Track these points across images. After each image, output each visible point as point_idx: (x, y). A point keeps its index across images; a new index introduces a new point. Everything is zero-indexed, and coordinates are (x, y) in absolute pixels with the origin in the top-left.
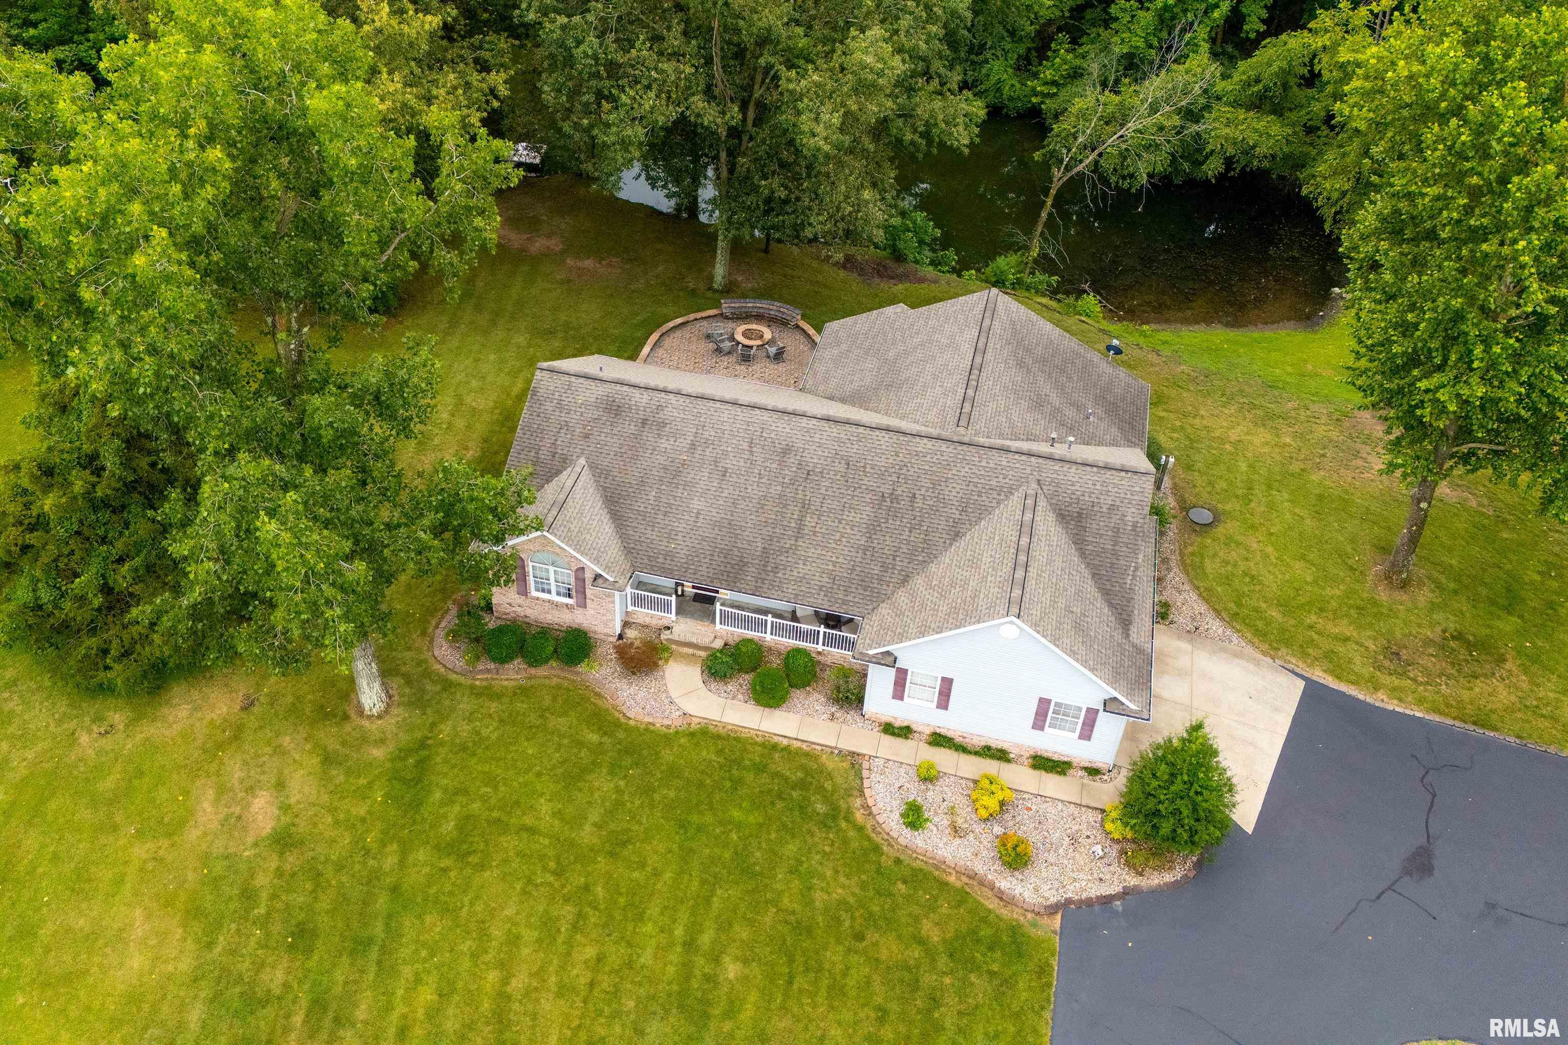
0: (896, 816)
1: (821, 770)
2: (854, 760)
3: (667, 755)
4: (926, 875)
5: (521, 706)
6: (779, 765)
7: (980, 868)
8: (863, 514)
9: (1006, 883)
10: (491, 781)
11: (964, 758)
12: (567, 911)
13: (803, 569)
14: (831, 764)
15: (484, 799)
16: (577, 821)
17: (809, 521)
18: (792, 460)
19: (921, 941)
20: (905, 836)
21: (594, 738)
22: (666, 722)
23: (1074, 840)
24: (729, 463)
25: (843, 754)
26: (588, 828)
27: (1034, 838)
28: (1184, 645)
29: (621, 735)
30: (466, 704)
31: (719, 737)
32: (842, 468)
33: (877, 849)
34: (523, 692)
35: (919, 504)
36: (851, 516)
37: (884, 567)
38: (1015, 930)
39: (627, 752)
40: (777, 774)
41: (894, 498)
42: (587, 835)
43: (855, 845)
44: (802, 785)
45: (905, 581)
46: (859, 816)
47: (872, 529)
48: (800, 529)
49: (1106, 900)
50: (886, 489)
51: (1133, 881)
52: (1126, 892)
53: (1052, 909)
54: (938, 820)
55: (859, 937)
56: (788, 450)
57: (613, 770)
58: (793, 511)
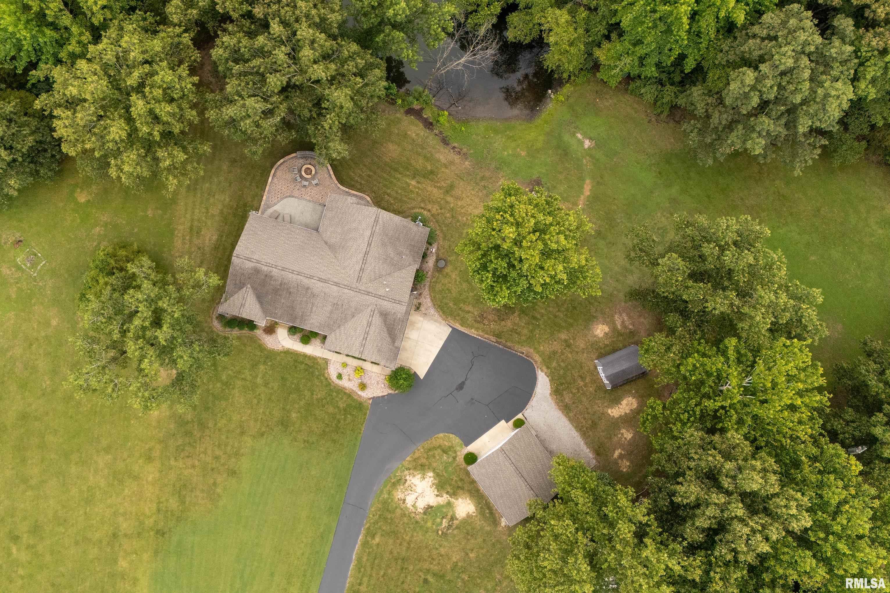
0: (335, 376)
1: (318, 363)
2: (326, 361)
3: (278, 358)
4: (342, 390)
6: (307, 361)
7: (354, 389)
8: (329, 308)
9: (360, 393)
10: (233, 365)
11: (354, 361)
12: (255, 401)
13: (312, 321)
14: (320, 361)
15: (232, 370)
16: (255, 377)
17: (314, 308)
18: (309, 291)
19: (338, 407)
20: (337, 381)
21: (258, 353)
22: (278, 349)
23: (378, 383)
24: (291, 290)
25: (324, 359)
26: (258, 379)
27: (369, 382)
28: (421, 319)
29: (266, 353)
31: (292, 353)
32: (323, 295)
33: (330, 384)
34: (238, 338)
35: (344, 307)
36: (325, 308)
37: (334, 322)
38: (361, 404)
39: (267, 358)
40: (306, 364)
41: (337, 304)
43: (324, 383)
44: (313, 367)
45: (339, 327)
46: (326, 375)
47: (331, 312)
48: (311, 310)
49: (383, 396)
50: (335, 302)
51: (390, 392)
52: (389, 394)
53: (370, 399)
54: (345, 377)
55: (323, 406)
56: (308, 288)
57: (265, 363)
58: (310, 305)
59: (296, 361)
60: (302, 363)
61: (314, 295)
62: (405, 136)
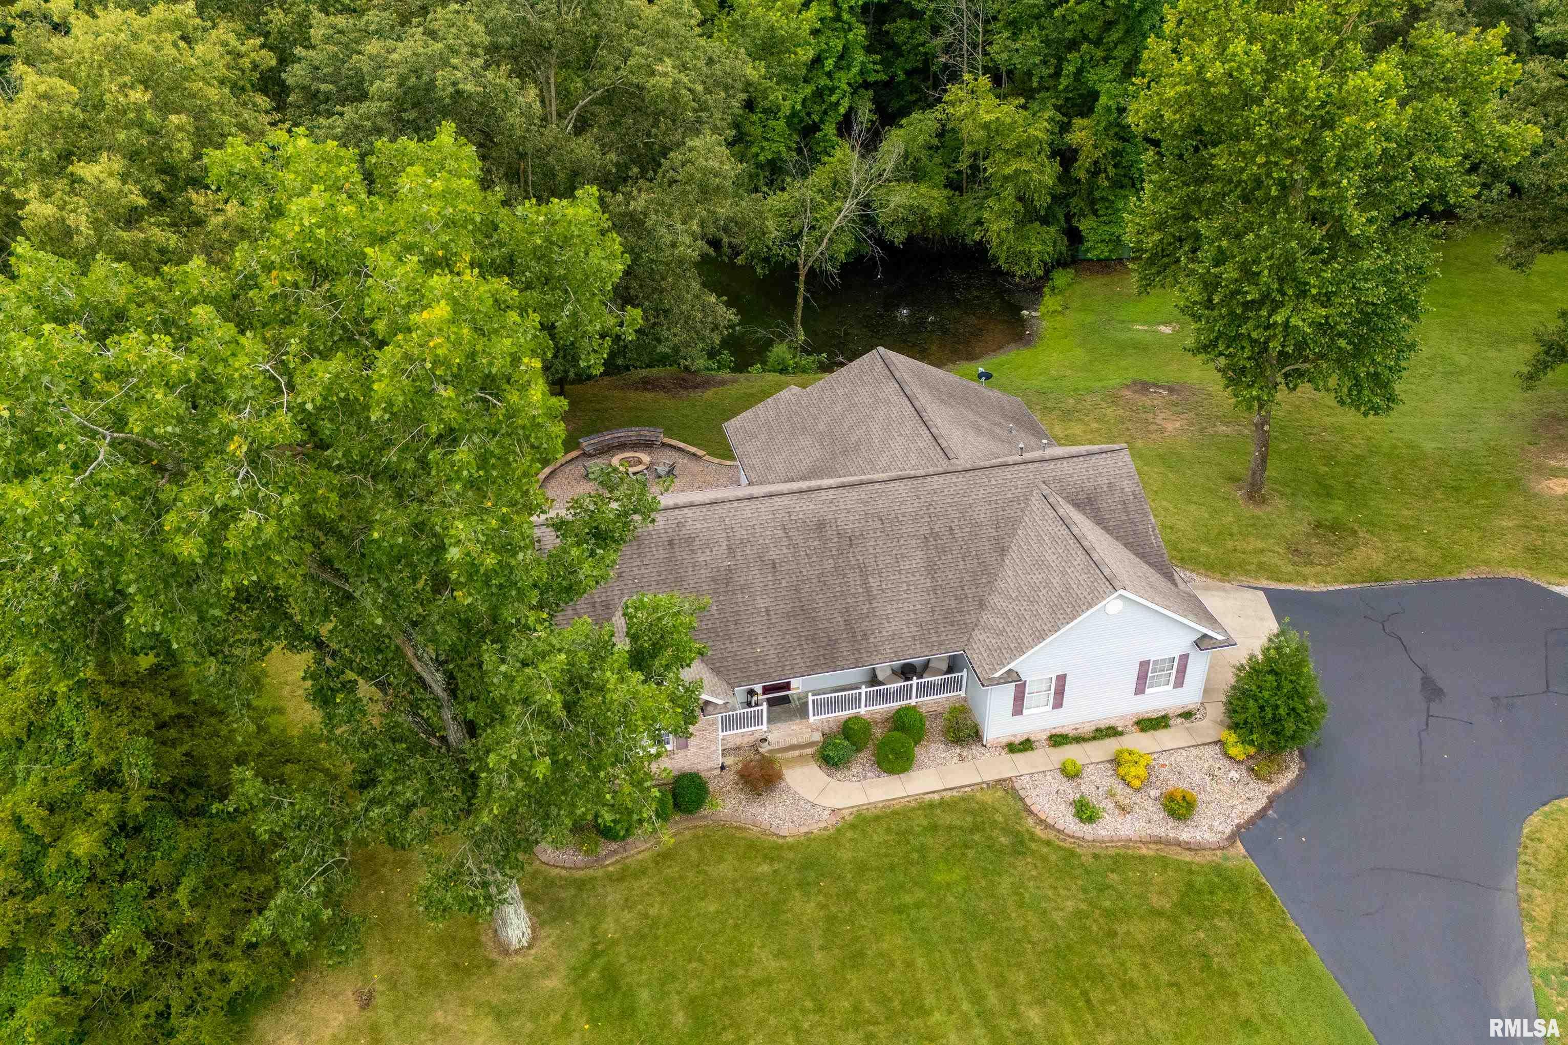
0: (1070, 818)
1: (983, 807)
2: (1006, 786)
4: (1125, 855)
5: (672, 871)
7: (1159, 831)
8: (917, 559)
9: (1185, 834)
13: (889, 628)
14: (988, 798)
16: (803, 953)
17: (874, 582)
18: (830, 533)
19: (1159, 913)
20: (1087, 831)
21: (765, 868)
22: (822, 825)
24: (773, 554)
25: (992, 786)
26: (817, 954)
29: (788, 855)
30: (614, 896)
32: (877, 525)
33: (1072, 853)
34: (663, 857)
35: (958, 534)
37: (958, 598)
38: (1217, 870)
40: (950, 828)
44: (976, 828)
45: (982, 605)
46: (1038, 831)
47: (931, 569)
48: (868, 591)
49: (1262, 814)
51: (1270, 789)
52: (1272, 800)
53: (1231, 840)
54: (1101, 808)
55: (1111, 934)
56: (821, 525)
57: (806, 889)
58: (854, 578)
59: (907, 834)
61: (851, 540)
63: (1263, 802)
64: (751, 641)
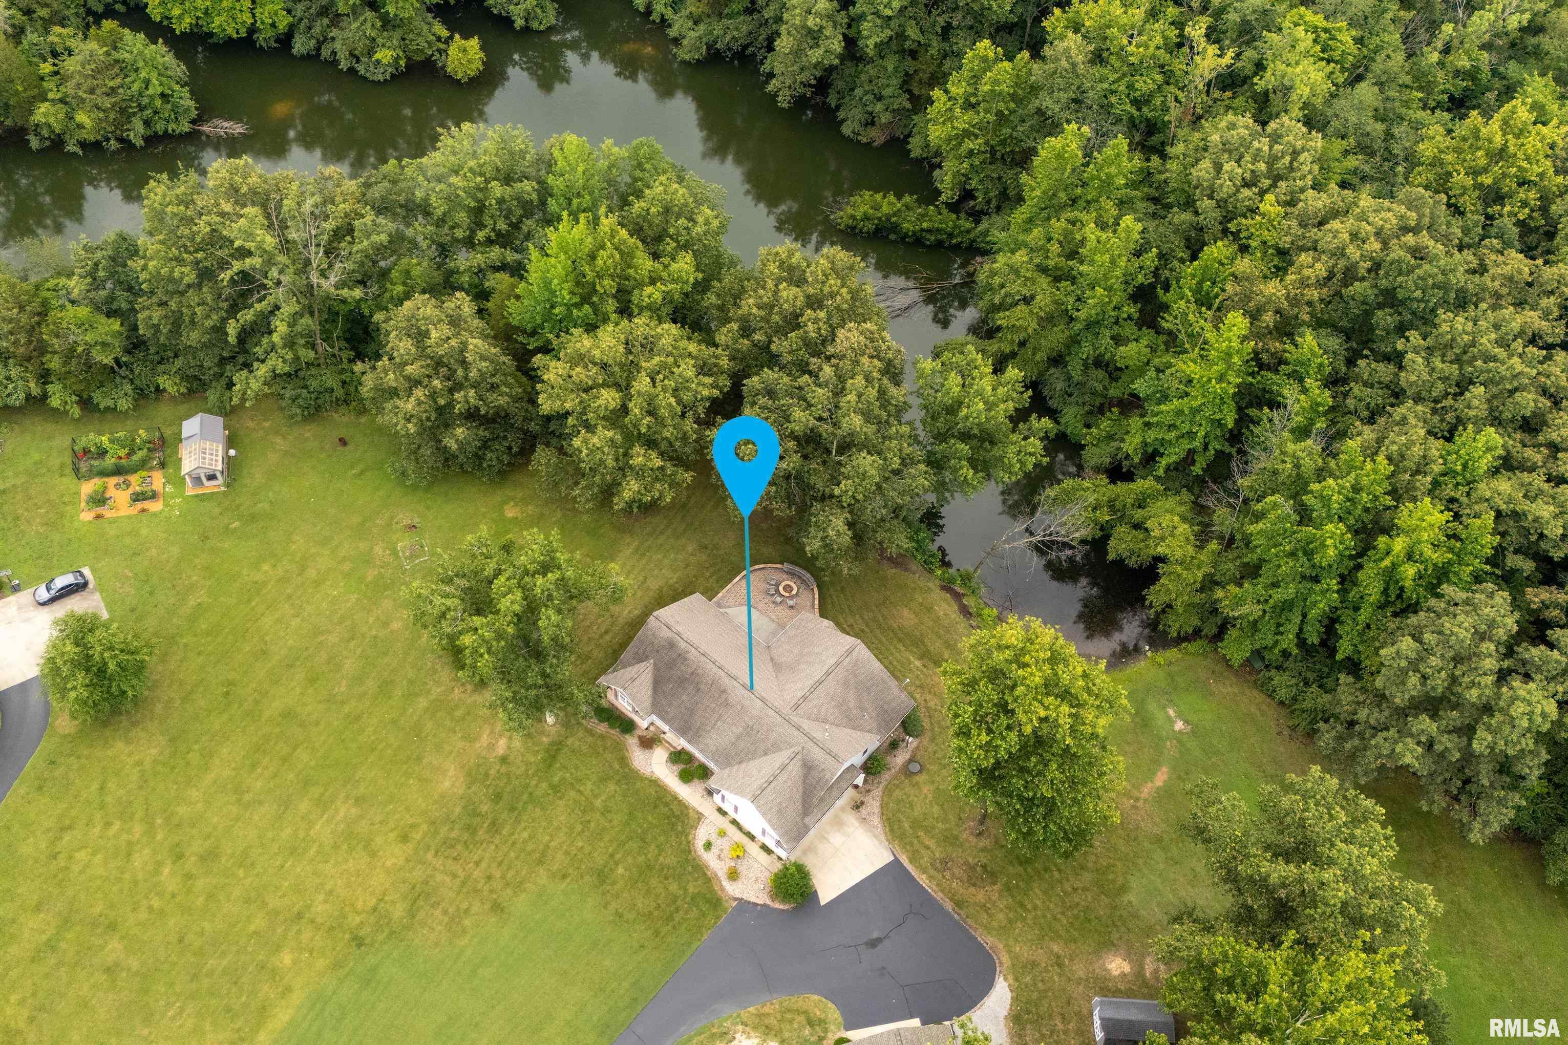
0: (702, 843)
1: (687, 815)
2: (700, 816)
3: (638, 784)
4: (701, 868)
5: (599, 743)
6: (674, 807)
7: (720, 874)
9: (726, 883)
10: (577, 768)
11: (738, 833)
12: (579, 827)
13: (708, 741)
14: (691, 814)
15: (572, 774)
16: (596, 796)
18: (724, 697)
19: (686, 890)
20: (702, 853)
21: (617, 767)
22: (645, 772)
23: (757, 879)
24: (702, 687)
25: (698, 812)
26: (600, 800)
27: (744, 873)
28: (856, 824)
29: (626, 770)
30: (581, 734)
31: (660, 786)
32: (740, 708)
33: (690, 851)
34: (602, 737)
35: (759, 736)
36: (734, 729)
38: (719, 900)
39: (625, 777)
40: (671, 810)
41: (752, 729)
42: (598, 803)
43: (683, 846)
44: (678, 817)
45: (739, 764)
46: (691, 837)
49: (756, 905)
50: (751, 724)
51: (769, 902)
52: (765, 905)
53: (736, 899)
54: (715, 850)
55: (666, 878)
57: (618, 783)
58: (716, 716)
59: (660, 799)
60: (667, 805)
62: (930, 609)
63: (760, 902)
64: (670, 705)
